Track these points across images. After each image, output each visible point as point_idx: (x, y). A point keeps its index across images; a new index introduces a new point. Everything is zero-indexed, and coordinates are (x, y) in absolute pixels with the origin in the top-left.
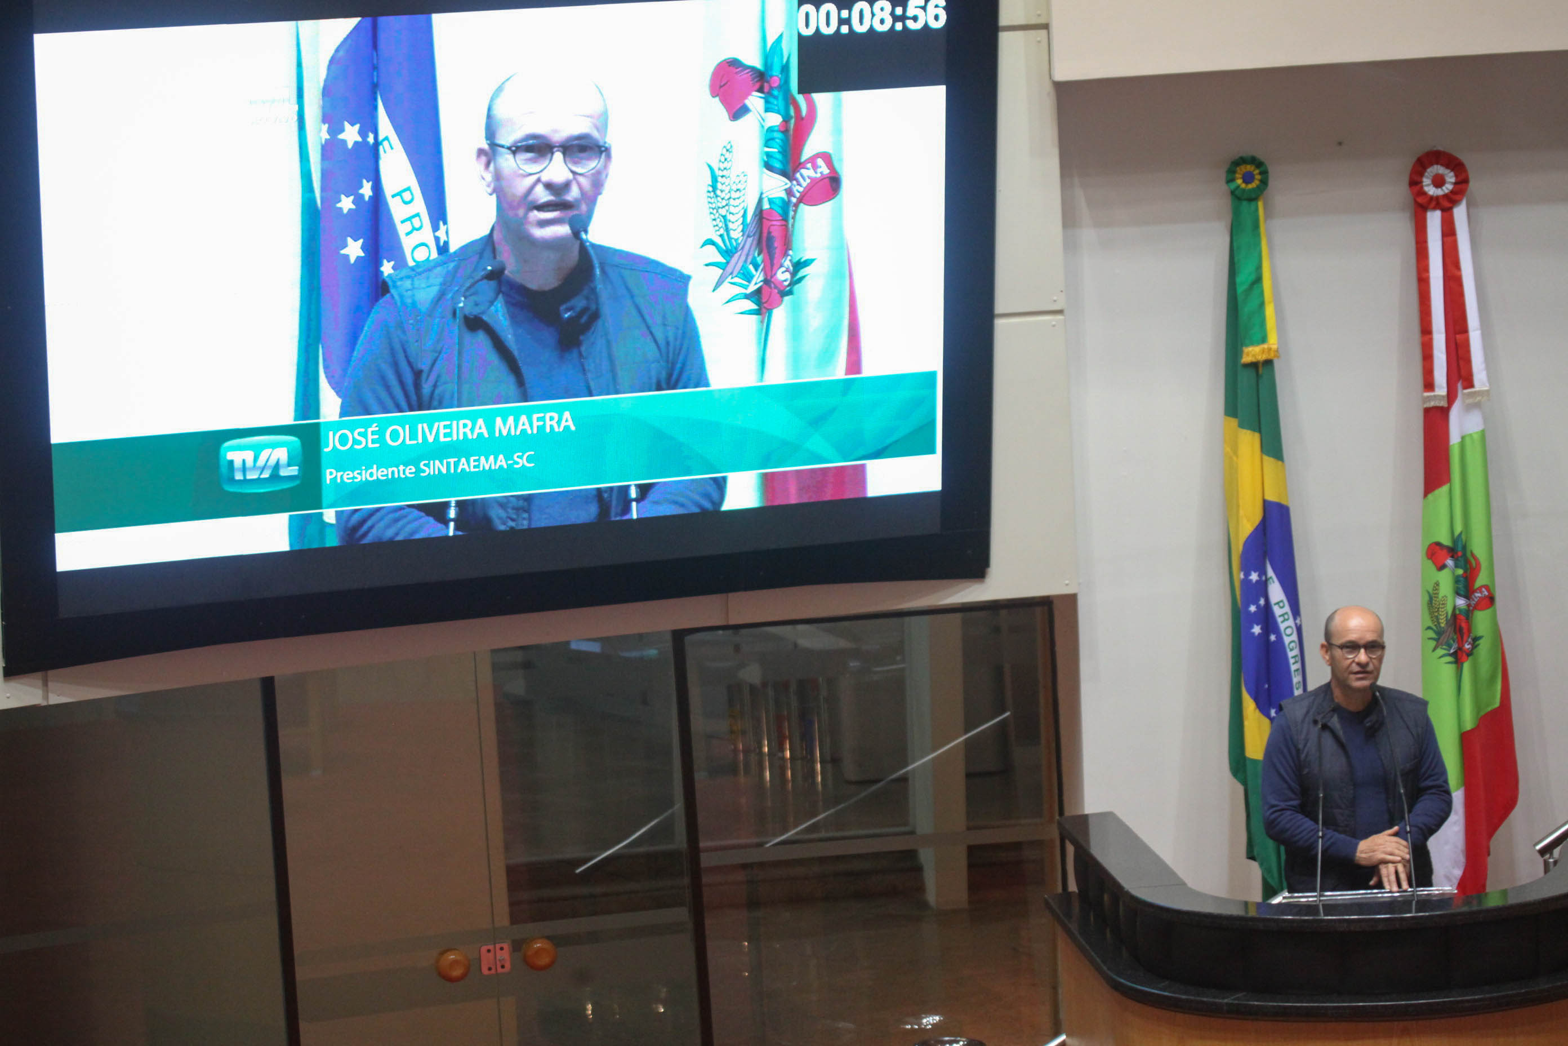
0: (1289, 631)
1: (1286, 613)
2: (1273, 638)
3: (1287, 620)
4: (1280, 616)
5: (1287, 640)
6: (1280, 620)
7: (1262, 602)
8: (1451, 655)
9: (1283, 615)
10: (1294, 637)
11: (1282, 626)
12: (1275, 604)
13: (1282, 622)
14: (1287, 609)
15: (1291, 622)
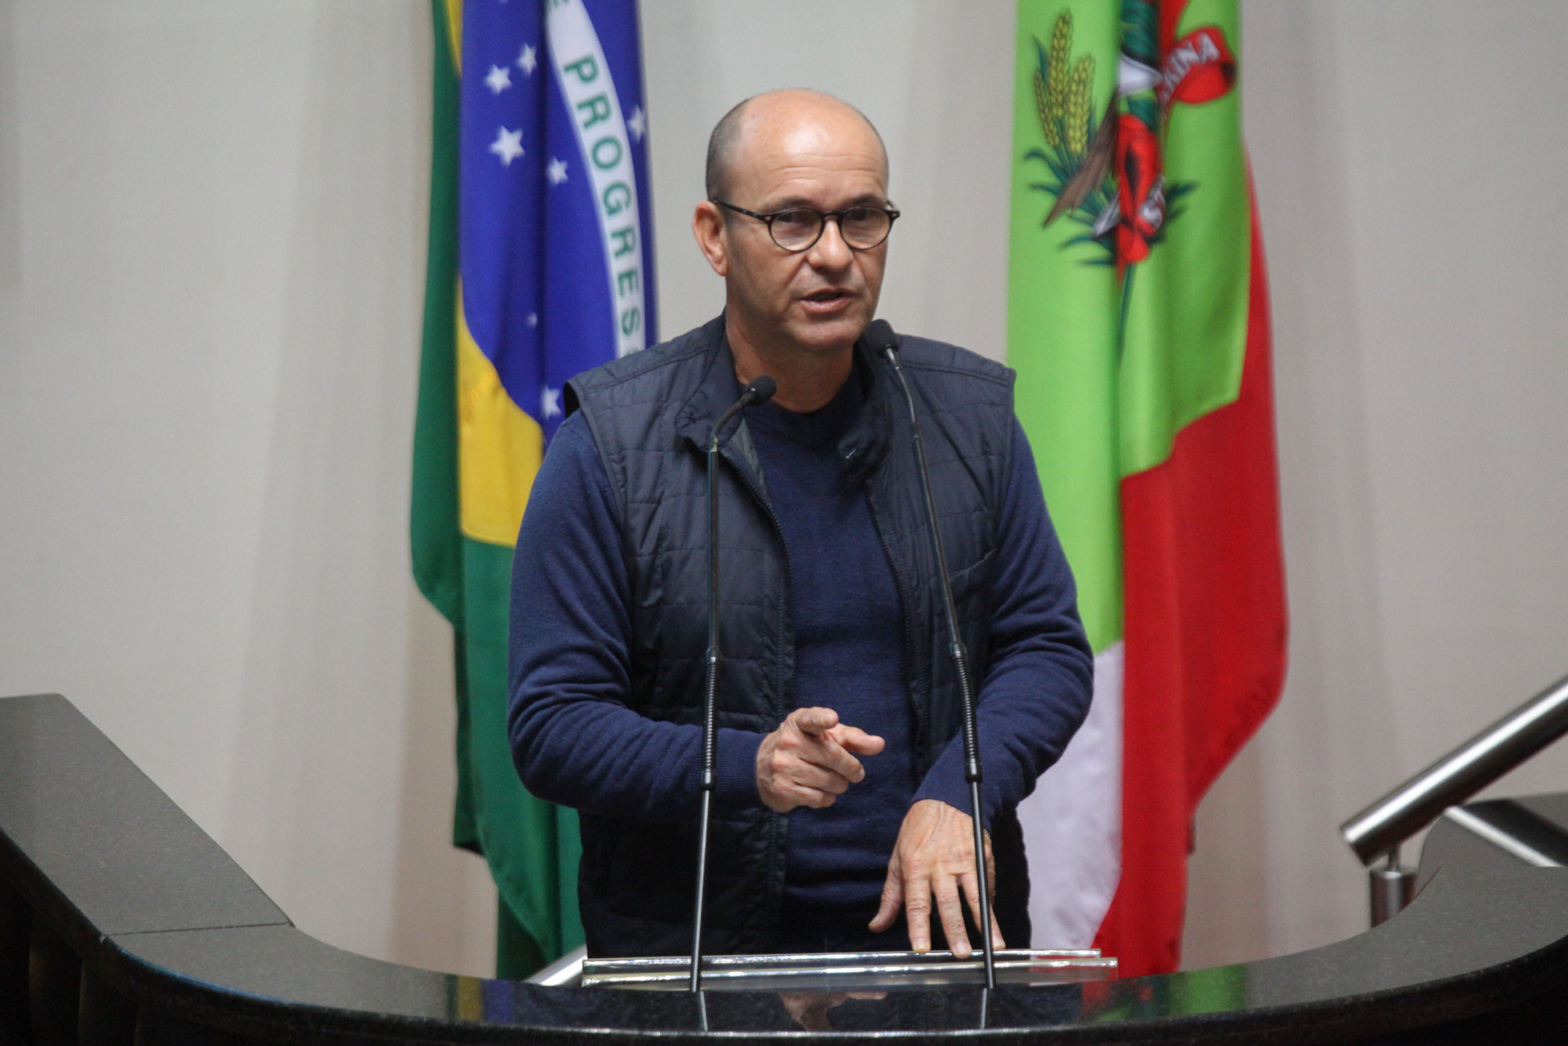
0: (606, 154)
1: (601, 98)
2: (557, 172)
3: (604, 117)
4: (581, 106)
5: (599, 180)
6: (579, 117)
7: (527, 60)
8: (1097, 239)
9: (591, 103)
10: (624, 172)
11: (587, 138)
12: (568, 68)
13: (588, 124)
14: (604, 84)
15: (614, 126)
